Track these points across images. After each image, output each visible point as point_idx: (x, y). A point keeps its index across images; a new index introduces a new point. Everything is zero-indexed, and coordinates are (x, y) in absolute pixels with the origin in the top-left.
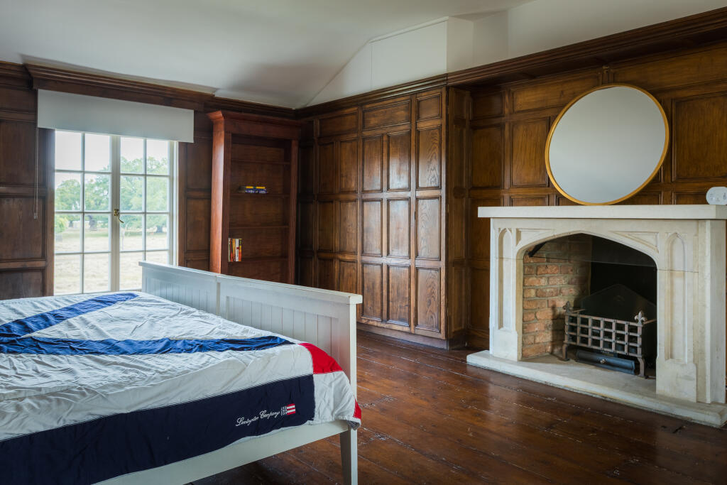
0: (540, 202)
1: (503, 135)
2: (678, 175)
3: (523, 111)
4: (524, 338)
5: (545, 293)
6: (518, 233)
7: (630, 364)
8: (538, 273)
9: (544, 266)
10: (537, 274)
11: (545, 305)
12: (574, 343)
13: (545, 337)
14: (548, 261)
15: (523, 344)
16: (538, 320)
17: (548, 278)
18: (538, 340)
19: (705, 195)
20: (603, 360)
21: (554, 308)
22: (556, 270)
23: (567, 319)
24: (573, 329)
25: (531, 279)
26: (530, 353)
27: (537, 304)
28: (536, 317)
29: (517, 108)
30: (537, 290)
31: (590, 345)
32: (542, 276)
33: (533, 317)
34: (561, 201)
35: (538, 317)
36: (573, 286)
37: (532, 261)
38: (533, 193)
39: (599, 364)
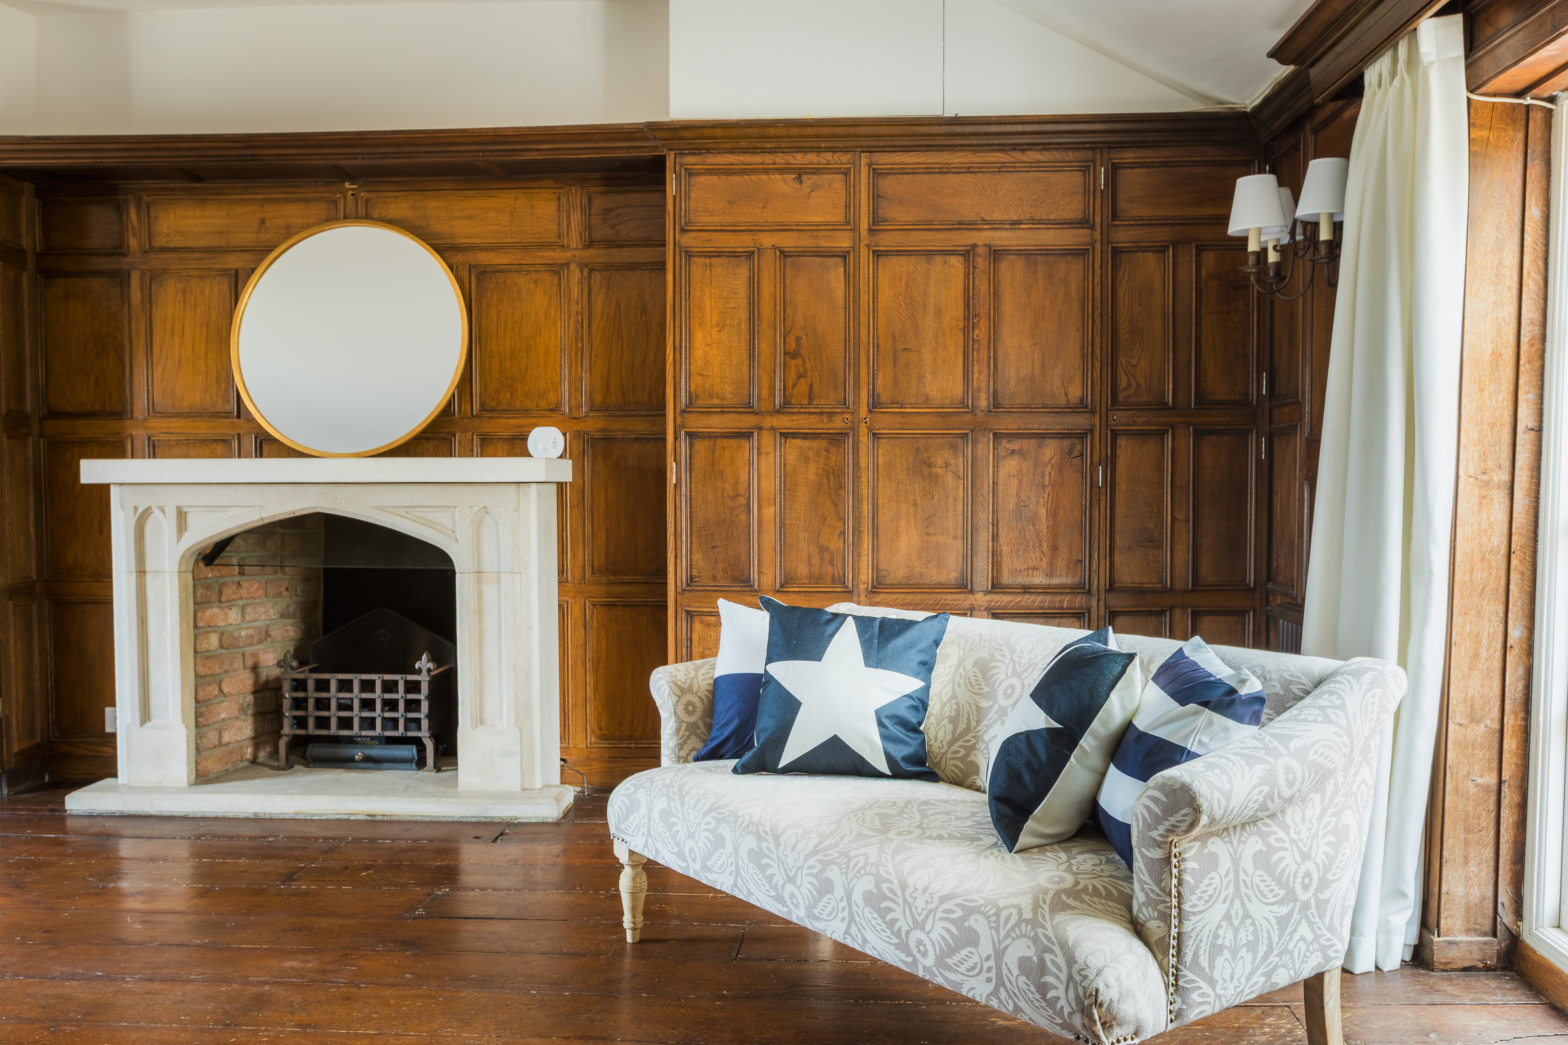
0: (220, 448)
1: (125, 296)
2: (482, 404)
3: (175, 250)
4: (199, 736)
5: (237, 639)
6: (182, 515)
7: (410, 751)
8: (223, 599)
9: (233, 583)
10: (220, 602)
11: (239, 663)
12: (302, 732)
13: (240, 729)
14: (241, 573)
15: (197, 749)
16: (225, 695)
17: (243, 608)
18: (226, 738)
19: (525, 439)
20: (359, 756)
21: (255, 669)
22: (258, 589)
23: (286, 686)
24: (299, 704)
25: (208, 613)
26: (213, 766)
27: (222, 664)
28: (221, 690)
29: (159, 242)
30: (222, 634)
31: (334, 730)
32: (230, 604)
33: (216, 692)
34: (265, 448)
35: (226, 689)
36: (292, 621)
37: (209, 573)
38: (202, 428)
39: (351, 764)
